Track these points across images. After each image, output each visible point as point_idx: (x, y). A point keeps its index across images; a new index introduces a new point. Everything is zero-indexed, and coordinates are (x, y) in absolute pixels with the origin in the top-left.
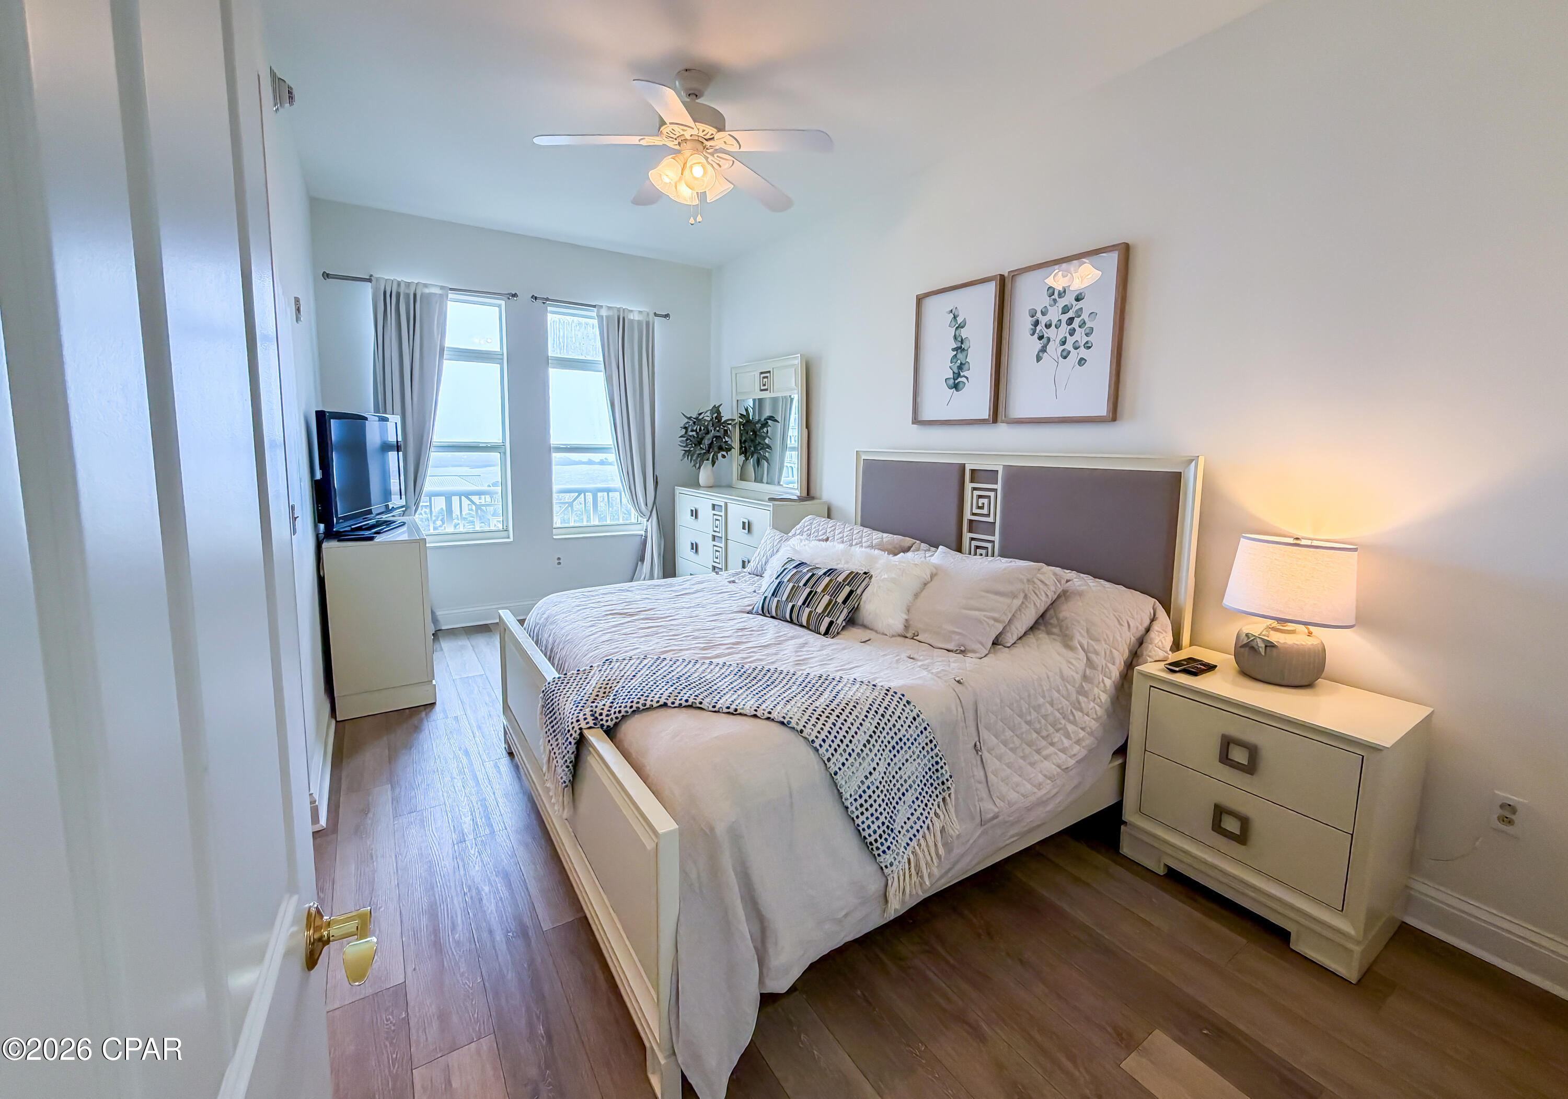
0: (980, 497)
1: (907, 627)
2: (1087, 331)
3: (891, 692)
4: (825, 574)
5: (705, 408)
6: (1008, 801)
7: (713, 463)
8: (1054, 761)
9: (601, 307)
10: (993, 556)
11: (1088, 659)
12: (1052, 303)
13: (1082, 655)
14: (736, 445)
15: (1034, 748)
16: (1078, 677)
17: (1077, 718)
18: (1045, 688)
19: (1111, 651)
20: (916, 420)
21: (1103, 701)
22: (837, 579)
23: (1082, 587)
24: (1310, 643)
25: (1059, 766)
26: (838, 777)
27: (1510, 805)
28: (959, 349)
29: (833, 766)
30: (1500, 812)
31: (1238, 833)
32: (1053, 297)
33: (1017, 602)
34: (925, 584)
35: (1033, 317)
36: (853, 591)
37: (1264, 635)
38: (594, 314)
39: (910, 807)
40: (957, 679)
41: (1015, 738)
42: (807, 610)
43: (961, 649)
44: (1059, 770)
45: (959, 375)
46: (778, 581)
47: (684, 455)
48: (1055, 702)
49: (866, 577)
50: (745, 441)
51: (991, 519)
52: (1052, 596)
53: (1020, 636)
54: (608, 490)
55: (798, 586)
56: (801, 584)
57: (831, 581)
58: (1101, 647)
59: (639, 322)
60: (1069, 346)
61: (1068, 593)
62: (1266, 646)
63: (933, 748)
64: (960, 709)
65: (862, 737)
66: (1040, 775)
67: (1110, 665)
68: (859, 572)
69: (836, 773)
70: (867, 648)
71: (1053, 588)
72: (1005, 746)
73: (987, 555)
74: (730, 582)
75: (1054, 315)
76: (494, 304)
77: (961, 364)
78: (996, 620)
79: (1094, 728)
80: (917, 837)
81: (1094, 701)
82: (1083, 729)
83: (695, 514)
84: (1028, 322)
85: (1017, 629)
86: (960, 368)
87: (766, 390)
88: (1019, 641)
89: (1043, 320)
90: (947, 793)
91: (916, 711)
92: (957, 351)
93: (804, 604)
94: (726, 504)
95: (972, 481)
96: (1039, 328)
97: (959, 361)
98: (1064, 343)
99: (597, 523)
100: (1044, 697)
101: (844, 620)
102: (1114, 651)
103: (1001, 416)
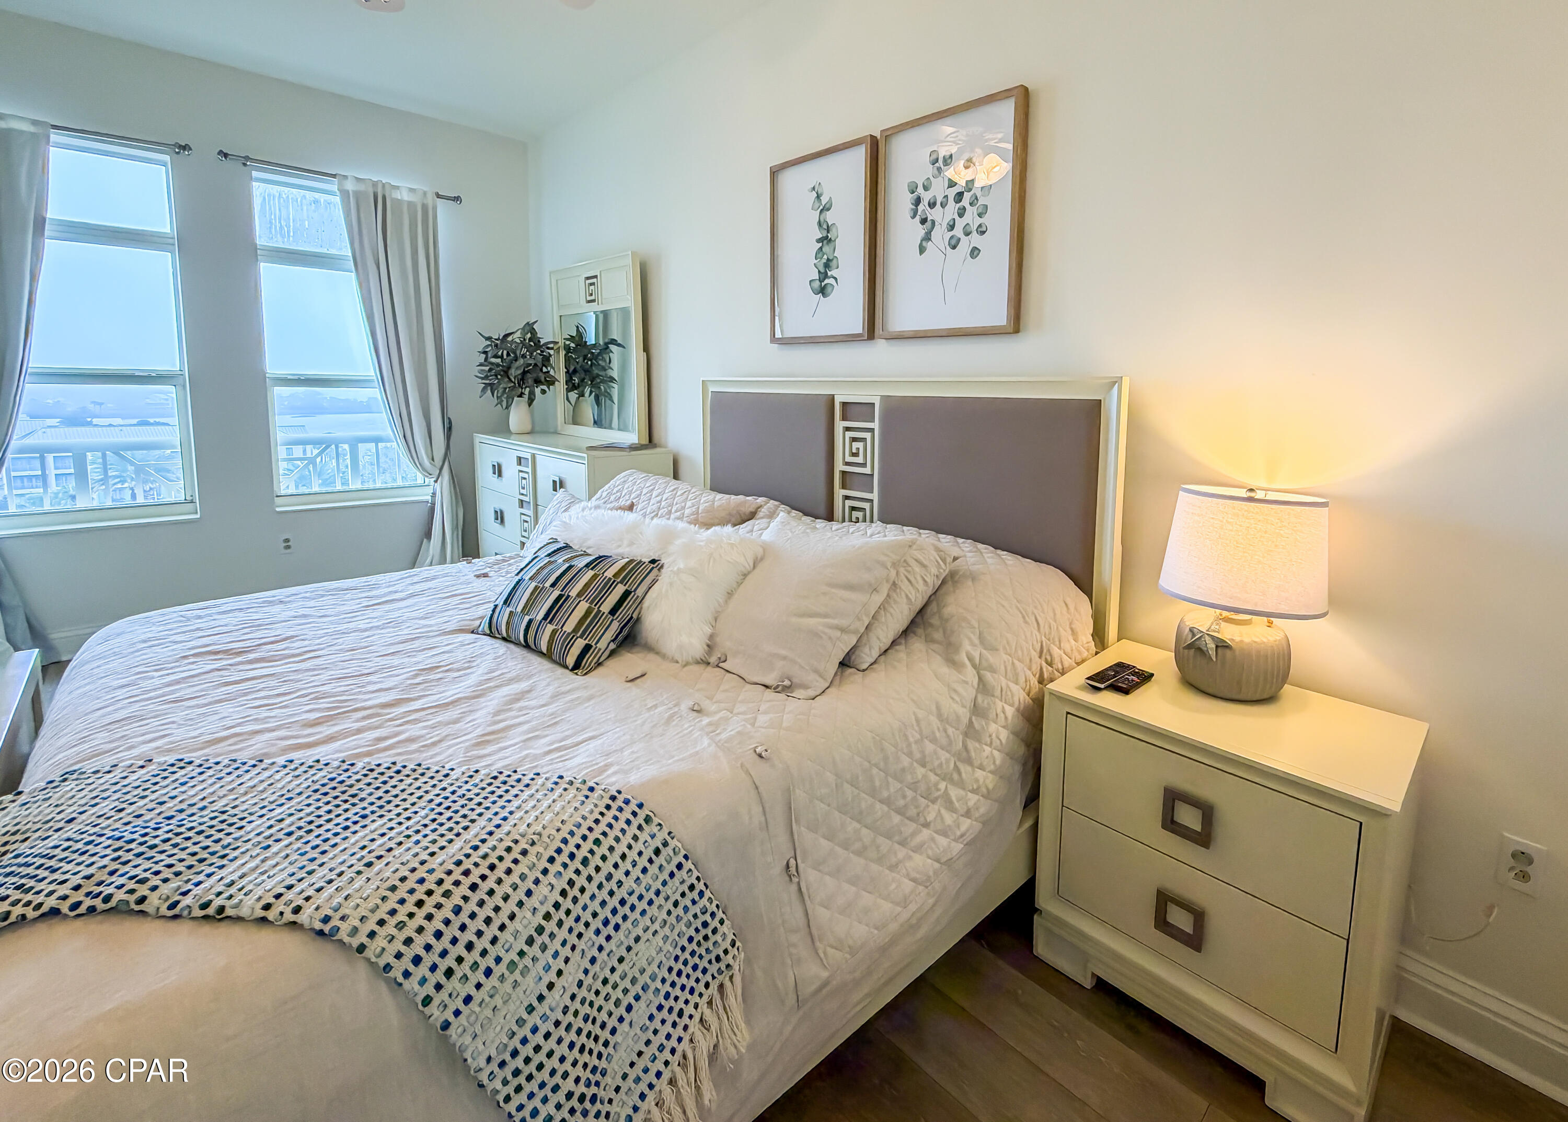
0: (854, 440)
1: (710, 647)
2: (980, 210)
3: (620, 802)
4: (587, 566)
5: (514, 325)
6: (849, 947)
7: (531, 401)
8: (930, 852)
9: (345, 177)
10: (872, 521)
11: (981, 679)
12: (936, 172)
13: (970, 675)
14: (561, 376)
15: (897, 838)
16: (964, 714)
17: (964, 775)
18: (911, 740)
19: (1013, 663)
20: (774, 339)
21: (1004, 741)
22: (605, 574)
23: (977, 566)
24: (1271, 639)
25: (938, 861)
26: (452, 1031)
27: (1523, 853)
28: (825, 240)
29: (437, 1013)
30: (1512, 862)
31: (1191, 933)
32: (937, 165)
33: (878, 599)
34: (745, 575)
35: (913, 192)
36: (631, 592)
37: (1214, 631)
38: (335, 188)
39: (644, 1029)
40: (758, 750)
41: (865, 831)
42: (550, 628)
43: (784, 683)
44: (937, 865)
45: (826, 276)
46: (519, 577)
47: (484, 390)
48: (927, 759)
49: (653, 568)
50: (575, 371)
51: (867, 470)
52: (933, 582)
53: (884, 649)
54: (377, 440)
55: (543, 587)
56: (548, 584)
57: (595, 577)
58: (999, 660)
59: (410, 204)
60: (958, 232)
61: (958, 577)
62: (1217, 647)
63: (697, 898)
64: (757, 810)
65: (526, 922)
66: (906, 881)
67: (1012, 685)
68: (643, 560)
69: (446, 1025)
70: (634, 690)
71: (934, 570)
72: (847, 849)
73: (865, 521)
74: (478, 576)
75: (938, 190)
76: (159, 161)
77: (828, 260)
78: (843, 630)
79: (991, 786)
80: (657, 1089)
81: (990, 745)
82: (973, 791)
83: (498, 470)
84: (909, 198)
85: (878, 639)
86: (827, 265)
87: (593, 301)
88: (883, 657)
89: (926, 197)
90: (727, 974)
91: (662, 835)
92: (822, 242)
93: (545, 618)
94: (533, 456)
95: (844, 418)
96: (921, 208)
97: (825, 257)
98: (952, 227)
99: (359, 486)
100: (910, 754)
101: (613, 641)
102: (1016, 662)
103: (878, 331)
